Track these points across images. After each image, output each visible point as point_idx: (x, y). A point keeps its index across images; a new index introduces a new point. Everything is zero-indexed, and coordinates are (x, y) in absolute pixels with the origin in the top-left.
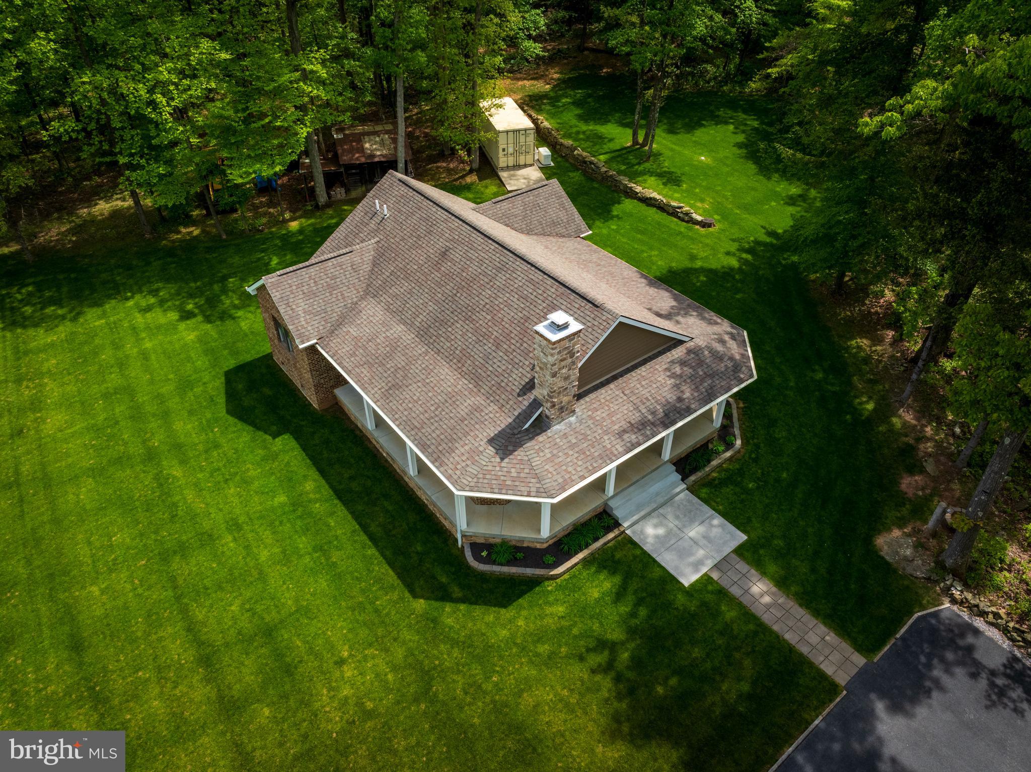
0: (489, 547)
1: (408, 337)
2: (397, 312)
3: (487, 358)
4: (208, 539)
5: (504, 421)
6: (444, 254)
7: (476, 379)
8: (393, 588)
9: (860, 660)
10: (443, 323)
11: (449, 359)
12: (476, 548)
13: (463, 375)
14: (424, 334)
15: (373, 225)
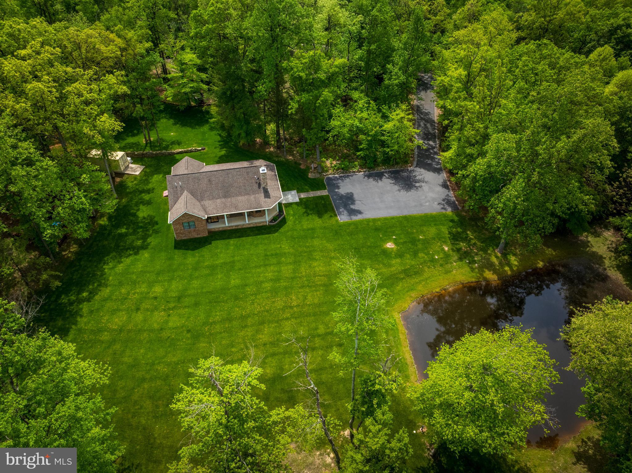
0: (273, 220)
1: (223, 200)
2: (213, 198)
3: (245, 189)
4: (233, 262)
5: (263, 195)
6: (210, 181)
7: (248, 194)
8: (270, 237)
9: (326, 191)
10: (227, 192)
11: (237, 196)
12: (271, 222)
13: (244, 195)
14: (225, 197)
15: (179, 189)
